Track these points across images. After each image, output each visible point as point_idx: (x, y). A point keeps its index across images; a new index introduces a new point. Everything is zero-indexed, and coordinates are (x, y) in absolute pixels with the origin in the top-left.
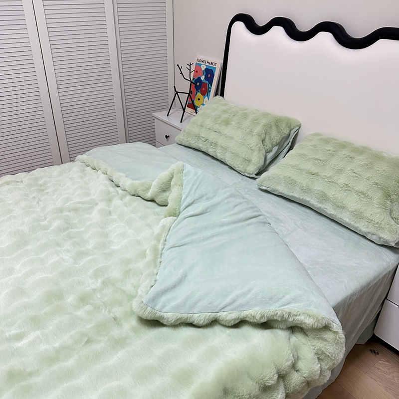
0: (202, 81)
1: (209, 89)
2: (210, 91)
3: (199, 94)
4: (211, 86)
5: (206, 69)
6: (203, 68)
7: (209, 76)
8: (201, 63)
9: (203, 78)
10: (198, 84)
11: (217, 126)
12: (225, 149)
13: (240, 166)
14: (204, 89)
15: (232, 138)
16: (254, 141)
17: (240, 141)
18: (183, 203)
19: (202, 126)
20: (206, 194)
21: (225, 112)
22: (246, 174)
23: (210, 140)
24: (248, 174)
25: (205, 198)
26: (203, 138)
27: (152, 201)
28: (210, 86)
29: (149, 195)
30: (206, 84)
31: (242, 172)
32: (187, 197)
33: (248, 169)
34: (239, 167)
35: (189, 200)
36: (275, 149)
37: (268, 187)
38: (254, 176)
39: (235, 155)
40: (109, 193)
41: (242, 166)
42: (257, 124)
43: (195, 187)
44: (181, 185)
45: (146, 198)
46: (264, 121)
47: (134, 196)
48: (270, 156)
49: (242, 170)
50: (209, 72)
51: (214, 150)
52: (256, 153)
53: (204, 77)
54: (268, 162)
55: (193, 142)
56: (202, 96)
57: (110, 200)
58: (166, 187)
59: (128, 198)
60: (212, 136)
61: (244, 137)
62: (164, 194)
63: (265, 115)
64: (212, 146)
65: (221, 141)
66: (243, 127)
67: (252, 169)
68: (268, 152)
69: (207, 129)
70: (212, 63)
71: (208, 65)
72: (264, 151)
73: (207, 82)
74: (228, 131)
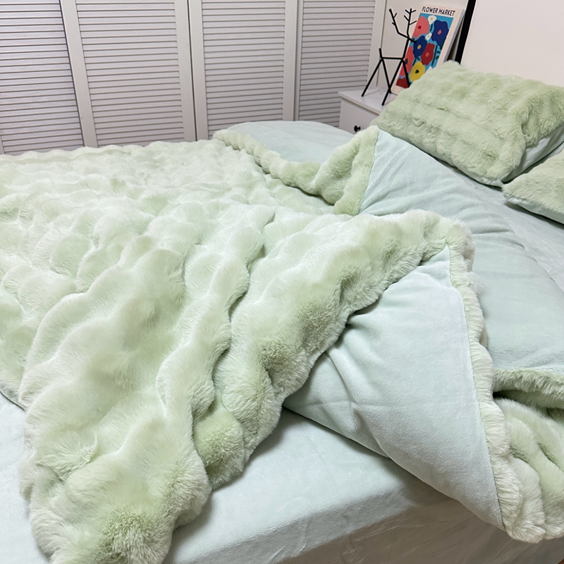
0: (426, 42)
1: (437, 55)
2: (438, 57)
3: (419, 64)
4: (441, 49)
5: (436, 22)
6: (431, 20)
7: (440, 32)
8: (429, 13)
9: (428, 37)
10: (419, 47)
11: (444, 101)
12: (453, 136)
13: (476, 165)
14: (427, 54)
15: (468, 118)
16: (507, 124)
17: (483, 123)
18: (369, 194)
19: (417, 101)
20: (411, 183)
21: (461, 79)
22: (485, 181)
23: (429, 123)
24: (489, 178)
25: (408, 189)
26: (417, 120)
27: (317, 195)
28: (438, 49)
29: (312, 185)
30: (433, 45)
31: (477, 175)
32: (376, 185)
33: (489, 170)
34: (473, 167)
35: (378, 191)
36: (544, 143)
37: (524, 199)
38: (498, 183)
39: (470, 146)
40: (250, 177)
41: (480, 165)
42: (516, 97)
43: (393, 169)
44: (370, 165)
45: (306, 190)
46: (530, 93)
47: (288, 185)
48: (532, 154)
49: (478, 173)
50: (441, 28)
51: (432, 140)
52: (507, 145)
53: (430, 34)
54: (526, 164)
55: (399, 128)
56: (424, 67)
57: (250, 187)
58: (342, 171)
59: (280, 187)
60: (433, 117)
61: (489, 117)
62: (339, 183)
63: (533, 84)
64: (430, 134)
65: (448, 123)
66: (489, 101)
67: (497, 170)
68: (530, 145)
69: (426, 106)
70: (447, 12)
71: (440, 14)
72: (523, 142)
73: (435, 43)
74: (462, 107)
